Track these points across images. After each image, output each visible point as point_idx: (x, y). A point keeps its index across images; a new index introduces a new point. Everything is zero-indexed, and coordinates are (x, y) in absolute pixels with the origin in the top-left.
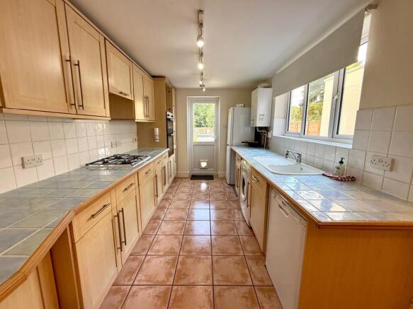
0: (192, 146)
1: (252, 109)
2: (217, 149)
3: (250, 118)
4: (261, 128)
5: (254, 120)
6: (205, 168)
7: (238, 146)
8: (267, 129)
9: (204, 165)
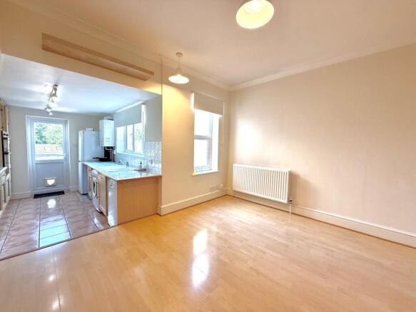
0: (34, 165)
1: (101, 133)
2: (67, 166)
3: (99, 140)
4: (108, 148)
5: (103, 141)
6: (53, 185)
7: (90, 161)
8: (112, 148)
9: (51, 182)
